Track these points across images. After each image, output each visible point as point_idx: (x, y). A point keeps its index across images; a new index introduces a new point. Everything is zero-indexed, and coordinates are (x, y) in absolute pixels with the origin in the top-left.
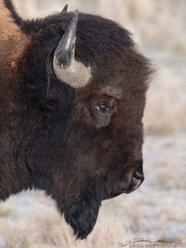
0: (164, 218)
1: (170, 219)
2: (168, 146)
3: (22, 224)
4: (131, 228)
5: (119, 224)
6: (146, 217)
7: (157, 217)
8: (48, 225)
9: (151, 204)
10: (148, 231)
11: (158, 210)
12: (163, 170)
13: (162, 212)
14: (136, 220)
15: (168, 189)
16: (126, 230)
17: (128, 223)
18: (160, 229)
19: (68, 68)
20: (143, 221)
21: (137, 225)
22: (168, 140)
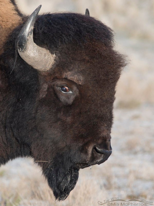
0: (132, 177)
1: (138, 178)
2: (136, 117)
3: (14, 182)
4: (105, 185)
5: (95, 182)
6: (117, 176)
7: (127, 176)
8: (36, 183)
9: (121, 166)
10: (119, 188)
11: (127, 170)
12: (131, 138)
13: (130, 172)
14: (108, 179)
15: (136, 153)
16: (101, 187)
17: (102, 181)
18: (129, 186)
19: (25, 52)
20: (115, 180)
21: (109, 183)
22: (135, 112)
